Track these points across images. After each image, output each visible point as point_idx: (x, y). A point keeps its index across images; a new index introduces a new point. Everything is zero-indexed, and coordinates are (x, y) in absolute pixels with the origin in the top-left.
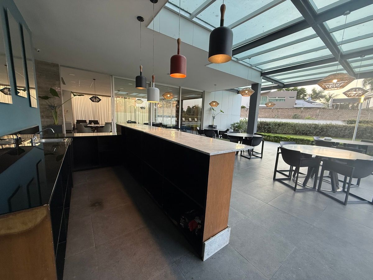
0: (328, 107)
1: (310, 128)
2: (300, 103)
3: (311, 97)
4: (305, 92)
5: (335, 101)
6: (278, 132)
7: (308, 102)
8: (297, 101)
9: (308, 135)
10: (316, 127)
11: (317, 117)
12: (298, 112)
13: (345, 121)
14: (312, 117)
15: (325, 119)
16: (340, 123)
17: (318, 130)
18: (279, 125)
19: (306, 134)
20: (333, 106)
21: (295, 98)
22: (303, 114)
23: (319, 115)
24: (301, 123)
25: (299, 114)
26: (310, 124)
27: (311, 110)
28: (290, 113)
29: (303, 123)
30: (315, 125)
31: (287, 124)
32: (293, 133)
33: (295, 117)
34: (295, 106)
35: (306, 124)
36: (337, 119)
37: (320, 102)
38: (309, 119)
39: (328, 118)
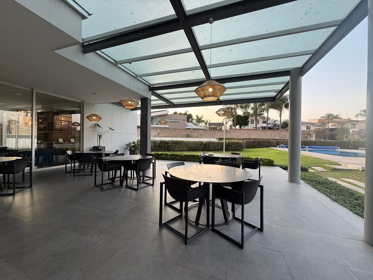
0: (207, 128)
1: (198, 145)
2: (190, 125)
3: (197, 121)
4: (192, 117)
5: (210, 124)
6: (176, 149)
7: (195, 124)
8: (188, 124)
9: (197, 151)
10: (201, 143)
11: (201, 136)
12: (189, 132)
13: (217, 138)
14: (198, 136)
15: (206, 137)
16: (214, 140)
17: (203, 146)
18: (176, 143)
19: (196, 150)
20: (209, 128)
21: (186, 121)
22: (193, 134)
23: (202, 134)
24: (192, 141)
25: (190, 133)
26: (197, 142)
27: (197, 130)
28: (184, 133)
29: (193, 141)
30: (201, 142)
31: (182, 142)
32: (187, 149)
33: (188, 136)
34: (187, 127)
35: (195, 142)
36: (213, 137)
37: (202, 125)
38: (196, 137)
39: (208, 136)
